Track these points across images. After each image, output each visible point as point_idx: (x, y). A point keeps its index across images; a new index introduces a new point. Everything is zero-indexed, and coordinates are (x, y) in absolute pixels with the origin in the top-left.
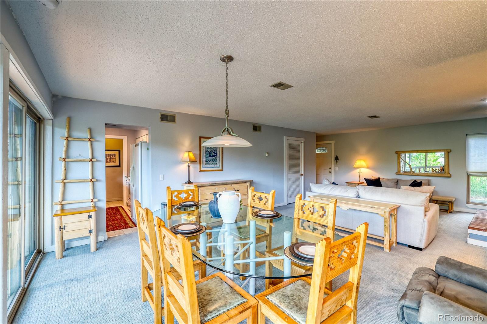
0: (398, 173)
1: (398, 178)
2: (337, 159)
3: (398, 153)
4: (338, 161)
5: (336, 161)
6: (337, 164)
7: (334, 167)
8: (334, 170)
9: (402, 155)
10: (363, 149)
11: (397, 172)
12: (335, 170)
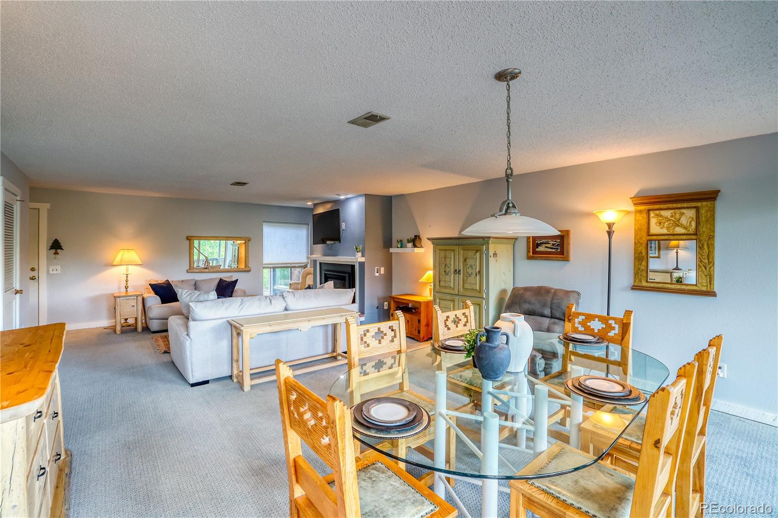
0: (191, 270)
1: (196, 279)
2: (56, 246)
3: (189, 239)
4: (59, 251)
5: (54, 251)
6: (56, 259)
7: (48, 264)
8: (48, 272)
9: (196, 242)
10: (127, 229)
11: (188, 268)
12: (51, 272)
